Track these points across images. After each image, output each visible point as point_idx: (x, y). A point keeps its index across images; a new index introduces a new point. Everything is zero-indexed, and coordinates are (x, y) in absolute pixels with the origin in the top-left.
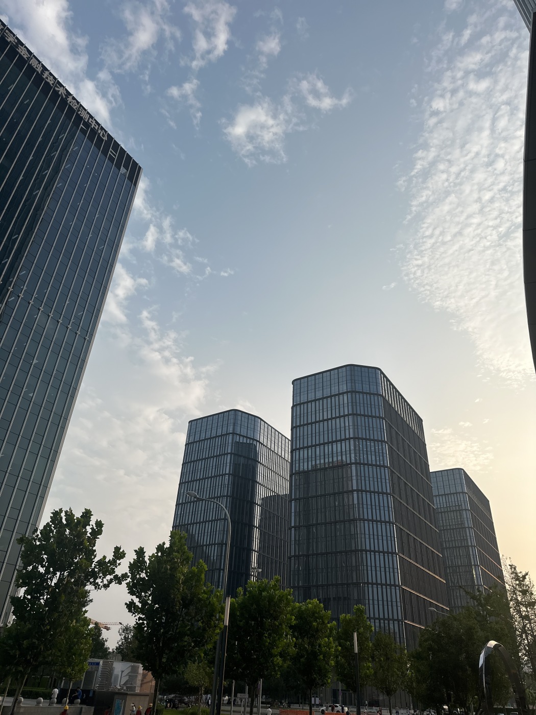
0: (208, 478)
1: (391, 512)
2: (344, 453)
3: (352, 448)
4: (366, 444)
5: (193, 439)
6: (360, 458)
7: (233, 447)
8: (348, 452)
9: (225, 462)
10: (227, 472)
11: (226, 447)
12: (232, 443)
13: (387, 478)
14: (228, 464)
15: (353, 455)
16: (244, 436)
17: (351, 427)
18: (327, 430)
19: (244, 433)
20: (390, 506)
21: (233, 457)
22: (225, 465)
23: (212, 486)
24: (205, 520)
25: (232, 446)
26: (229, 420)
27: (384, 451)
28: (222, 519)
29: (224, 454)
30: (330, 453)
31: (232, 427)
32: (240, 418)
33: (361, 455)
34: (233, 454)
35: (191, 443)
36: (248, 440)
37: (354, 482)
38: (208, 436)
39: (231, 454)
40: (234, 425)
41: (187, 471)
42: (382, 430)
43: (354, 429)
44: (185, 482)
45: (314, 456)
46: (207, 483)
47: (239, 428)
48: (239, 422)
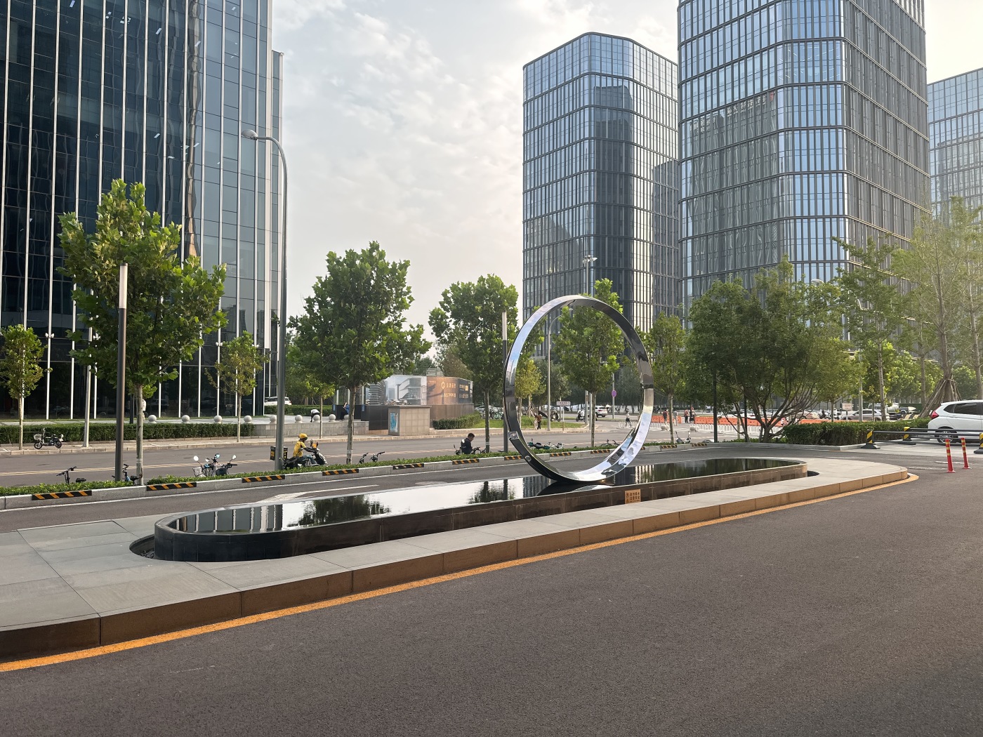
0: (561, 149)
1: (840, 156)
2: (765, 73)
3: (780, 60)
4: (806, 50)
5: (533, 94)
6: (793, 76)
7: (593, 95)
8: (772, 70)
9: (582, 122)
10: (587, 136)
11: (582, 98)
12: (590, 89)
13: (839, 101)
14: (587, 124)
15: (780, 74)
16: (606, 76)
17: (779, 24)
18: (737, 37)
19: (607, 69)
20: (840, 146)
21: (593, 111)
22: (582, 125)
23: (567, 160)
24: (563, 208)
25: (590, 94)
26: (582, 53)
27: (838, 57)
28: (586, 204)
29: (580, 110)
30: (742, 76)
31: (586, 63)
32: (598, 46)
33: (796, 70)
34: (594, 106)
35: (531, 100)
36: (615, 80)
37: (781, 117)
38: (553, 85)
39: (590, 106)
40: (590, 61)
41: (530, 144)
42: (837, 18)
43: (784, 27)
44: (530, 161)
45: (715, 86)
46: (561, 155)
47: (598, 63)
48: (598, 53)
